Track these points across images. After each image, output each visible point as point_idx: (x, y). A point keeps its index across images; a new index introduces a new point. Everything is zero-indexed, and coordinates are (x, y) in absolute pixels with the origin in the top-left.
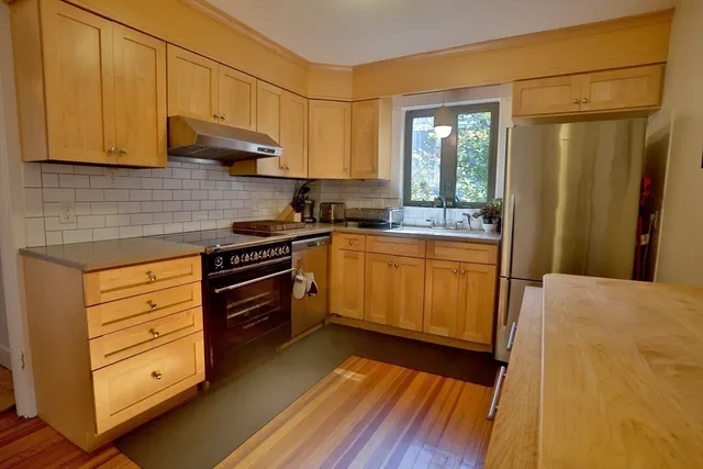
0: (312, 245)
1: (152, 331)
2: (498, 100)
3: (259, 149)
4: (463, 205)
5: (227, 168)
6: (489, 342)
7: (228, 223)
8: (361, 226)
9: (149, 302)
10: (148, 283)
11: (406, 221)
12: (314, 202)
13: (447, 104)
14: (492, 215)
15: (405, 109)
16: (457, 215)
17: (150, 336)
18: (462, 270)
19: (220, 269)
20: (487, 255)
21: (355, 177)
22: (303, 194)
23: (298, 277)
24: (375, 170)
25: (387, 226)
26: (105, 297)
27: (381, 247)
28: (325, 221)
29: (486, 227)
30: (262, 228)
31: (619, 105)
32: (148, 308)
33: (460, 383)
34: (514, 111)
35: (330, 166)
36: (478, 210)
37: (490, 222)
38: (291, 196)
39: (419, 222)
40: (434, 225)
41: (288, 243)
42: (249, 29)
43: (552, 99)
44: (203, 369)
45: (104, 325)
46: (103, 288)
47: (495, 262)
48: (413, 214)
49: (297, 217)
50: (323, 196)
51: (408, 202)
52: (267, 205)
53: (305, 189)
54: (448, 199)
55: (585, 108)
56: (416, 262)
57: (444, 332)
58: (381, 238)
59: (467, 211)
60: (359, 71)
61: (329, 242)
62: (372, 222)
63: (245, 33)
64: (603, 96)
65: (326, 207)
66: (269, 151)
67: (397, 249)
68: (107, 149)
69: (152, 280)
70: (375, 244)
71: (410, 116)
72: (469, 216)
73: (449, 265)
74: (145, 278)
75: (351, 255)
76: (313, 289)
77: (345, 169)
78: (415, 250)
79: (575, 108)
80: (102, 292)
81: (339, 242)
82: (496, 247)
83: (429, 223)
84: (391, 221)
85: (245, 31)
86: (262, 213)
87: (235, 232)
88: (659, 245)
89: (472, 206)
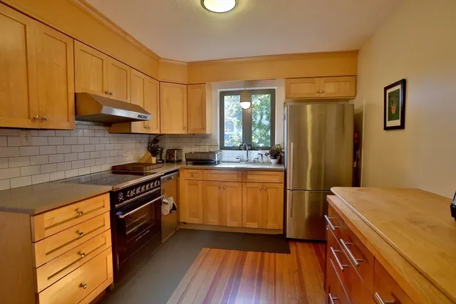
0: (170, 178)
1: (79, 253)
2: (275, 88)
3: (139, 116)
4: (257, 148)
5: (107, 128)
6: (282, 228)
7: (108, 167)
8: (194, 164)
9: (77, 232)
10: (77, 217)
11: (224, 159)
12: (162, 149)
13: (247, 89)
14: (277, 154)
15: (219, 90)
16: (254, 154)
17: (79, 257)
18: (264, 187)
19: (122, 201)
20: (278, 178)
21: (190, 132)
22: (154, 144)
23: (164, 200)
24: (204, 128)
25: (215, 163)
26: (48, 232)
27: (214, 177)
28: (170, 161)
29: (273, 161)
30: (135, 169)
31: (338, 95)
32: (78, 236)
33: (272, 254)
34: (286, 95)
35: (174, 126)
36: (268, 151)
37: (275, 158)
38: (146, 145)
39: (231, 159)
40: (241, 161)
41: (158, 178)
42: (126, 34)
43: (306, 90)
44: (112, 275)
45: (47, 254)
46: (46, 226)
47: (283, 181)
48: (227, 155)
49: (154, 160)
50: (167, 145)
51: (223, 148)
52: (132, 153)
53: (156, 141)
54: (248, 145)
55: (323, 95)
56: (237, 185)
57: (255, 225)
58: (213, 171)
59: (260, 152)
60: (192, 65)
61: (178, 175)
62: (204, 161)
63: (124, 36)
64: (330, 90)
65: (170, 152)
66: (145, 117)
67: (224, 178)
68: (32, 116)
69: (80, 214)
70: (209, 175)
71: (223, 94)
72: (262, 155)
73: (256, 185)
74: (74, 214)
75: (193, 183)
76: (174, 208)
77: (184, 128)
78: (235, 177)
79: (317, 95)
80: (46, 229)
81: (185, 175)
82: (283, 173)
83: (237, 160)
84: (217, 160)
85: (123, 35)
86: (129, 159)
87: (113, 173)
88: (362, 167)
89: (263, 149)
